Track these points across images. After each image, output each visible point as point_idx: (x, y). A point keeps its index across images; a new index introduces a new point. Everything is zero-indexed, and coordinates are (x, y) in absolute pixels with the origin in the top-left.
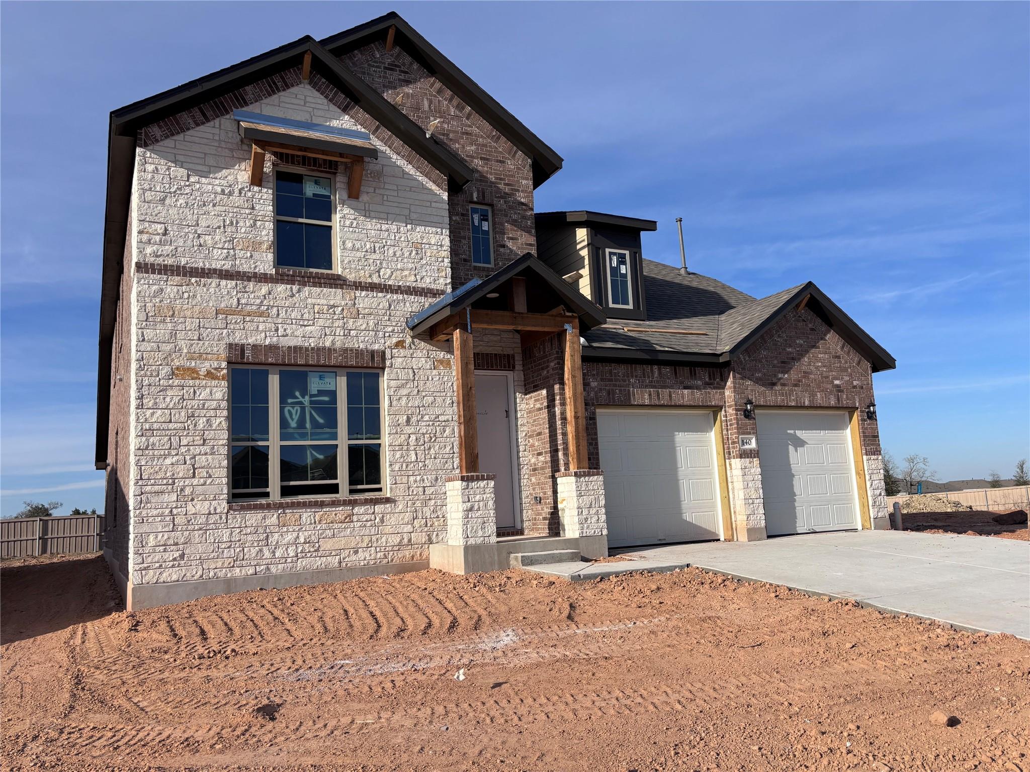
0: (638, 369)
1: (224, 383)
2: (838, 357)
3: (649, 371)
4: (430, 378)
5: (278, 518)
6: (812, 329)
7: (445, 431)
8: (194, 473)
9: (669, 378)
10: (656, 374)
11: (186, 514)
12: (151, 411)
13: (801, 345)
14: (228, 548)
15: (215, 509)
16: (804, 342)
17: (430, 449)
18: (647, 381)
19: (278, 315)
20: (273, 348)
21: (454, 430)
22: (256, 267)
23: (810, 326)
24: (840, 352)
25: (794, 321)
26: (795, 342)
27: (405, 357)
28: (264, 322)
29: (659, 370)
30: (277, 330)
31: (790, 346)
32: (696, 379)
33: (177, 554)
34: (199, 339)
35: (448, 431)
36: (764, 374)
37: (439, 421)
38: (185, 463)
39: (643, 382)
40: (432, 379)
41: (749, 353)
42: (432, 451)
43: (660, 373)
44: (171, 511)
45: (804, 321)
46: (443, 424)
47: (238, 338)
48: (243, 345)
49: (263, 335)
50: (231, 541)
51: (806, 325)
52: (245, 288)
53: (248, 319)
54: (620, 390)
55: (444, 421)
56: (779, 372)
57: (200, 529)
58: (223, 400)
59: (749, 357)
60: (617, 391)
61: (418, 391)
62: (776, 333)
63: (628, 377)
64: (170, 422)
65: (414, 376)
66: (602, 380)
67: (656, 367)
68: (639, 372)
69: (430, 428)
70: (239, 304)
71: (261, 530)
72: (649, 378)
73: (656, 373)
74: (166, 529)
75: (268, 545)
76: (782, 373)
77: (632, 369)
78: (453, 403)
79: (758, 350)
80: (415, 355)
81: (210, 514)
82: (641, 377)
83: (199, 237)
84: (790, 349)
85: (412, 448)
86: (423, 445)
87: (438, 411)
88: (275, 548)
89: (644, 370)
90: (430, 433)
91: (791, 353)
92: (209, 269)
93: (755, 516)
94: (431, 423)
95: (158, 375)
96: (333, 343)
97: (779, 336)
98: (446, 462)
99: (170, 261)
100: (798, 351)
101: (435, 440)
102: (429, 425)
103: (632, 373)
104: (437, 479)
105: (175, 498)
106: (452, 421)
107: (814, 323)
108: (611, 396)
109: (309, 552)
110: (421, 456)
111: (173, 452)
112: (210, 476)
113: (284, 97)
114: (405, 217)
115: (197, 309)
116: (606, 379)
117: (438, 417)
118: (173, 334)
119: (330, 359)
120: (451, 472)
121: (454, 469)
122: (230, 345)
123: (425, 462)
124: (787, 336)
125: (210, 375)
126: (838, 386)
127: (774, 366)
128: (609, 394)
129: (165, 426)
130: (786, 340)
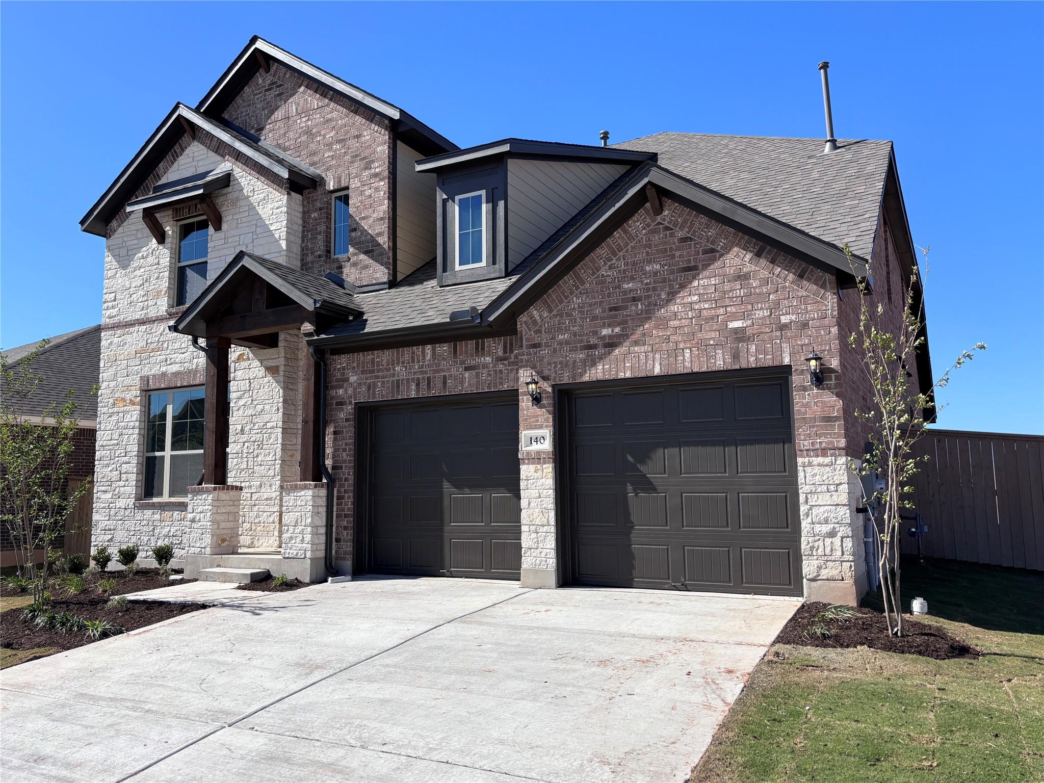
0: (406, 352)
1: (138, 407)
2: (746, 277)
3: (420, 353)
4: (262, 388)
5: (161, 514)
6: (684, 240)
7: (270, 438)
8: (120, 477)
9: (444, 359)
10: (428, 357)
11: (115, 508)
12: (103, 432)
13: (655, 274)
14: (133, 535)
15: (128, 506)
16: (662, 266)
17: (257, 456)
18: (416, 367)
19: (168, 348)
20: (164, 374)
21: (277, 436)
22: (158, 312)
23: (680, 234)
24: (749, 268)
25: (645, 234)
26: (643, 269)
27: (245, 369)
28: (160, 355)
29: (434, 349)
30: (166, 361)
31: (632, 279)
32: (483, 355)
33: (110, 537)
34: (127, 376)
35: (273, 436)
36: (575, 334)
37: (266, 428)
38: (117, 470)
39: (410, 369)
40: (264, 387)
41: (549, 306)
42: (259, 459)
43: (434, 353)
44: (109, 505)
45: (667, 228)
46: (269, 431)
47: (146, 372)
48: (148, 376)
49: (159, 366)
50: (135, 530)
51: (672, 235)
52: (151, 330)
53: (152, 354)
54: (383, 383)
55: (270, 428)
56: (604, 326)
57: (121, 520)
58: (137, 421)
59: (550, 311)
60: (379, 384)
61: (252, 400)
62: (605, 264)
63: (393, 364)
64: (111, 440)
65: (250, 386)
66: (363, 372)
67: (429, 346)
68: (407, 357)
69: (259, 435)
70: (147, 344)
71: (151, 523)
72: (419, 362)
73: (429, 355)
74: (106, 519)
75: (153, 536)
76: (609, 326)
77: (398, 354)
78: (278, 410)
79: (566, 298)
80: (252, 366)
81: (126, 509)
82: (409, 363)
83: (131, 296)
84: (630, 285)
85: (244, 456)
86: (253, 452)
87: (266, 418)
88: (158, 539)
89: (413, 353)
90: (258, 441)
91: (631, 290)
92: (134, 320)
93: (538, 551)
94: (260, 431)
95: (108, 406)
96: (197, 366)
97: (610, 268)
98: (269, 469)
99: (116, 320)
100: (647, 284)
101: (262, 448)
102: (258, 433)
103: (398, 358)
104: (261, 486)
105: (111, 497)
106: (277, 427)
107: (690, 228)
108: (371, 391)
109: (176, 544)
110: (250, 464)
111: (112, 462)
112: (127, 480)
113: (182, 160)
114: (251, 234)
115: (126, 353)
116: (366, 371)
117: (266, 425)
118: (116, 375)
119: (194, 379)
120: (273, 478)
121: (275, 475)
122: (141, 377)
123: (253, 469)
124: (626, 264)
125: (132, 403)
126: (736, 331)
127: (595, 318)
128: (369, 389)
129: (109, 443)
130: (625, 271)
